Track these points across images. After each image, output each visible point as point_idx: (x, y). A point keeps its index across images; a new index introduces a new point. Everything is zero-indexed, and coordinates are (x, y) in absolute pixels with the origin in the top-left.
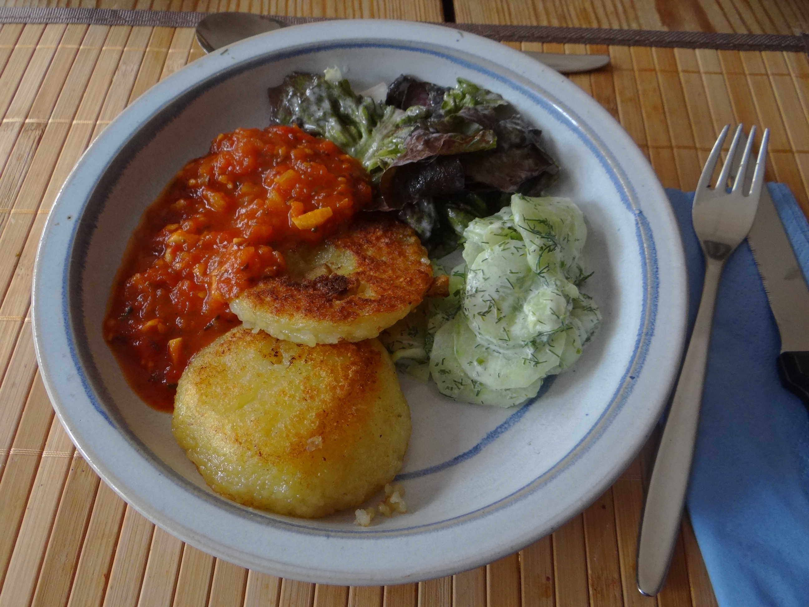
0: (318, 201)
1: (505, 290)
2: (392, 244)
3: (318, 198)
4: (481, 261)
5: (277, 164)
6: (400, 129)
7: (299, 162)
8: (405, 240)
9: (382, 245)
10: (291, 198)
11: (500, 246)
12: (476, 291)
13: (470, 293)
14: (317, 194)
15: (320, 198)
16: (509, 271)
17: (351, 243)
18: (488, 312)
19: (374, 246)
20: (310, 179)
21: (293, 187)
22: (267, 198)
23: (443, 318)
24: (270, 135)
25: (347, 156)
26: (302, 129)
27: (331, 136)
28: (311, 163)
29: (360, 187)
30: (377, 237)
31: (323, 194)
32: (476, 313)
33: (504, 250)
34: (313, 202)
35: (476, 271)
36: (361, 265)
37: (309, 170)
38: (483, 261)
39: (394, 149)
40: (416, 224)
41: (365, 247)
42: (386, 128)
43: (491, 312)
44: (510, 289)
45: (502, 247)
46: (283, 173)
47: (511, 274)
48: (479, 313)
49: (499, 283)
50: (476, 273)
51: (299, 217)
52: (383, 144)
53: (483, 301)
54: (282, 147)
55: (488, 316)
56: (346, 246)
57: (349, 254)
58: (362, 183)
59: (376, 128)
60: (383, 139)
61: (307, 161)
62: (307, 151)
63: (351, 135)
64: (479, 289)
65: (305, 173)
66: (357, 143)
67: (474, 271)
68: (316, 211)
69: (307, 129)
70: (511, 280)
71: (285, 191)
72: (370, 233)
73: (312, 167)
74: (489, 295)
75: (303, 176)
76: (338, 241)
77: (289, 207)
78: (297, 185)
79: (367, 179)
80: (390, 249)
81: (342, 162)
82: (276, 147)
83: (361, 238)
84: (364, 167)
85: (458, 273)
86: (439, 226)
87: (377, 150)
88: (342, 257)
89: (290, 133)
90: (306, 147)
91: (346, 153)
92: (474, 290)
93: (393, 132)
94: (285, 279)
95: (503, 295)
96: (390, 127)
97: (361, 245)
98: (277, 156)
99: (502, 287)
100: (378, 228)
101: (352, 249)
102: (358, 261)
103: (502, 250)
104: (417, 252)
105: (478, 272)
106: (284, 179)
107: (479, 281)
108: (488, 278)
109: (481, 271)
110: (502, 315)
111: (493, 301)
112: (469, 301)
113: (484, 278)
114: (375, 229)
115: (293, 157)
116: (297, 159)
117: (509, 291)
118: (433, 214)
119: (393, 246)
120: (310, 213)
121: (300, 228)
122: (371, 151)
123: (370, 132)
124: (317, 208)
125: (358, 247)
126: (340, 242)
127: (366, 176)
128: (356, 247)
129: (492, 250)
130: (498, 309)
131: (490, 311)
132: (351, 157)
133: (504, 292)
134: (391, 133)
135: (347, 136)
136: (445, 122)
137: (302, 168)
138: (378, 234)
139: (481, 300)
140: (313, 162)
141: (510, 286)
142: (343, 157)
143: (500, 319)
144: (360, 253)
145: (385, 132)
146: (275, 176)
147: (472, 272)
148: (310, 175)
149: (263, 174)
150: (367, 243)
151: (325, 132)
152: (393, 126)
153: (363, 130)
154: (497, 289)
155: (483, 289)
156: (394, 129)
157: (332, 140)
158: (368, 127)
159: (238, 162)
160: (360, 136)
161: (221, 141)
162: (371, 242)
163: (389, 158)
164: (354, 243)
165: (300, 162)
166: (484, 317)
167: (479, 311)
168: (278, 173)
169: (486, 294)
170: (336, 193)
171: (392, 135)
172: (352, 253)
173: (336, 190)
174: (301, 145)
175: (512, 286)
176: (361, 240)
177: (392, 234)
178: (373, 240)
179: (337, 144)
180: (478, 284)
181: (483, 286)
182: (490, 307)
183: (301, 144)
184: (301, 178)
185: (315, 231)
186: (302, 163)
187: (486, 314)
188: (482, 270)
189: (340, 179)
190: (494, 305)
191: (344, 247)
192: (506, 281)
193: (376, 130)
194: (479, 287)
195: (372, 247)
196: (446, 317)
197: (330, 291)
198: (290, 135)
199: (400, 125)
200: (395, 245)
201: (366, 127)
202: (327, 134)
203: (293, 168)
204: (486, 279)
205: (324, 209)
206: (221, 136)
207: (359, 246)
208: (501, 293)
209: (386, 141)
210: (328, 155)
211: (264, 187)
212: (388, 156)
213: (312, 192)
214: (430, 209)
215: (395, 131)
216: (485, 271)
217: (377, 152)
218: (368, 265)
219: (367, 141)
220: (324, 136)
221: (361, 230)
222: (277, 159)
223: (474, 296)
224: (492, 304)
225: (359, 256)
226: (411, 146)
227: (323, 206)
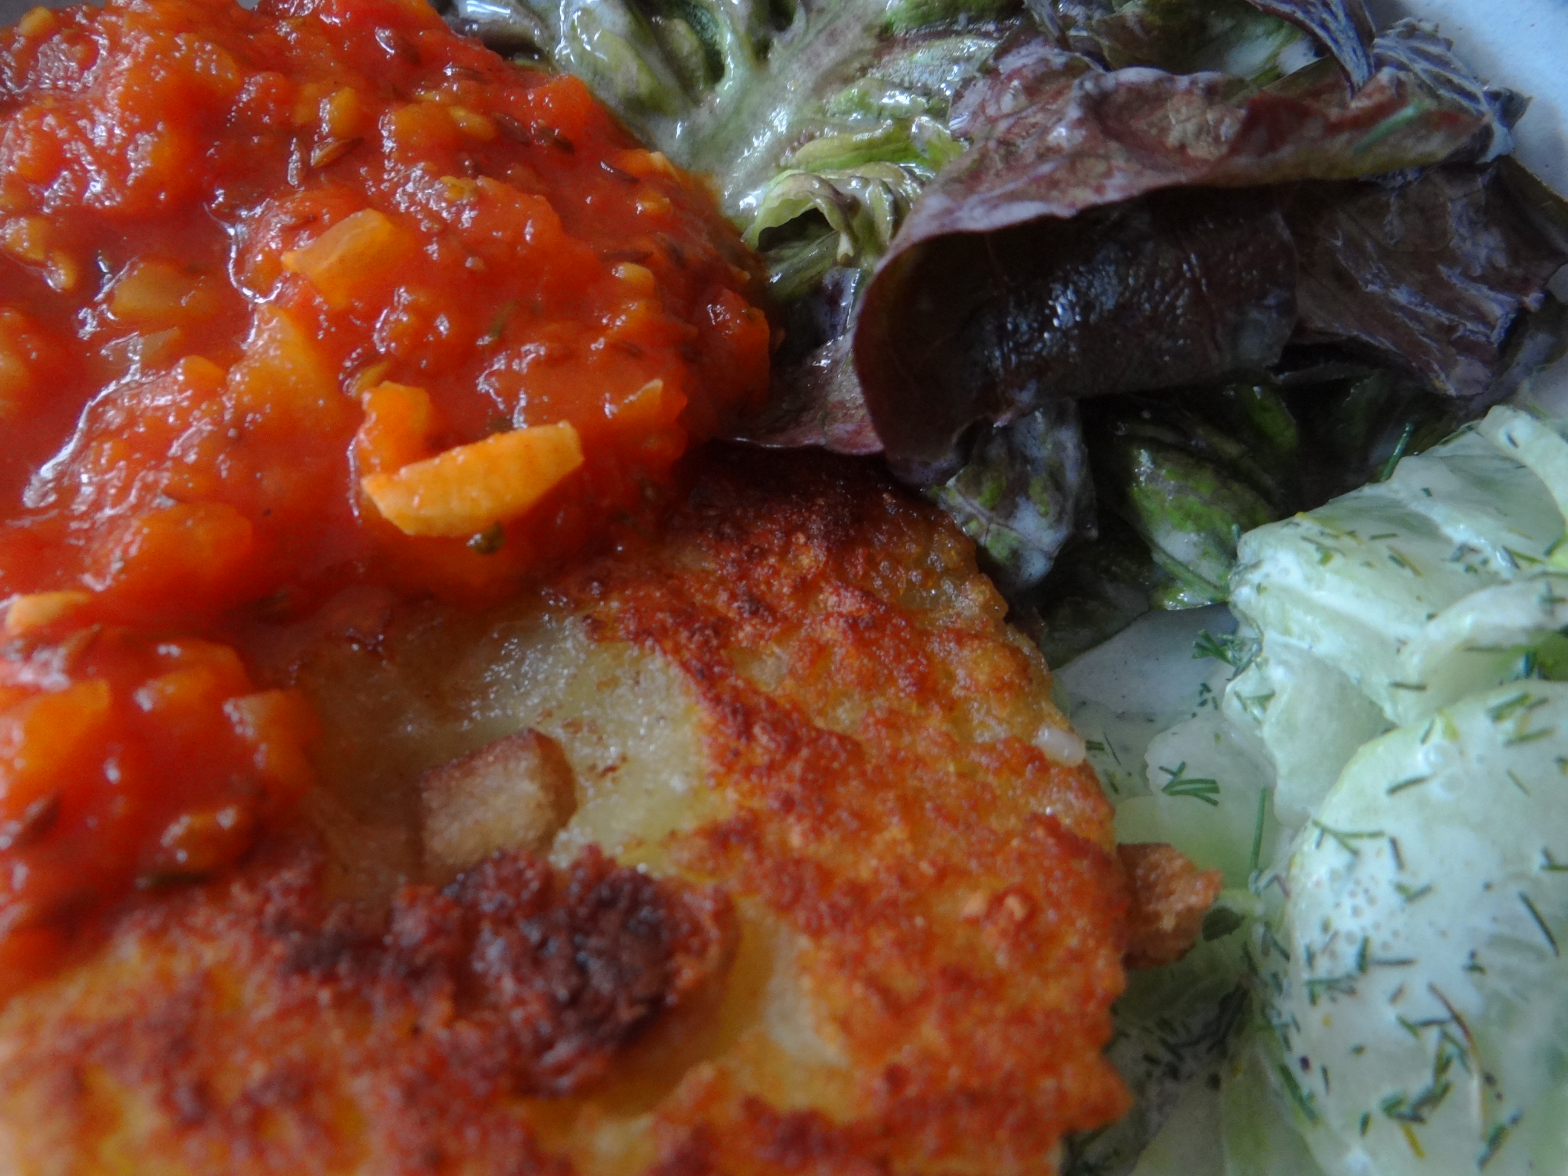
0: (510, 385)
1: (1513, 960)
2: (877, 624)
3: (509, 366)
4: (1385, 784)
5: (308, 174)
6: (897, 50)
7: (417, 173)
8: (935, 599)
9: (830, 632)
10: (370, 358)
11: (1498, 715)
12: (1364, 961)
13: (1323, 968)
14: (505, 343)
15: (521, 366)
16: (1537, 861)
17: (675, 612)
18: (1434, 1097)
19: (790, 627)
20: (469, 263)
21: (381, 299)
22: (239, 357)
23: (1150, 1059)
24: (284, 28)
25: (656, 158)
26: (447, 19)
27: (582, 55)
28: (481, 182)
29: (718, 312)
30: (804, 579)
31: (534, 350)
32: (1374, 1105)
33: (1521, 739)
34: (483, 386)
35: (1355, 843)
36: (729, 768)
37: (467, 216)
38: (1394, 790)
39: (887, 139)
40: (990, 520)
41: (744, 634)
42: (833, 38)
43: (1450, 1095)
44: (1540, 956)
45: (1508, 726)
46: (333, 222)
47: (1547, 878)
48: (1392, 1108)
49: (1483, 923)
50: (1355, 853)
51: (403, 471)
52: (822, 111)
53: (1404, 1023)
54: (337, 86)
55: (1437, 1119)
56: (649, 633)
57: (661, 679)
58: (727, 293)
59: (788, 36)
60: (819, 89)
61: (459, 172)
62: (465, 118)
63: (671, 59)
64: (1376, 951)
65: (447, 231)
66: (697, 102)
67: (1344, 839)
68: (496, 444)
69: (469, 21)
70: (1541, 908)
71: (339, 318)
72: (764, 554)
73: (481, 201)
74: (1433, 989)
75: (433, 248)
76: (604, 596)
77: (354, 415)
78: (403, 295)
79: (747, 275)
80: (872, 656)
81: (633, 182)
82: (309, 90)
83: (722, 581)
84: (730, 213)
85: (1186, 775)
86: (1094, 533)
87: (796, 139)
88: (622, 691)
89: (384, 27)
90: (458, 100)
91: (651, 147)
92: (1348, 955)
93: (865, 60)
94: (287, 890)
95: (1504, 987)
96: (853, 37)
97: (722, 627)
98: (307, 134)
99: (1498, 941)
100: (803, 528)
101: (677, 650)
102: (713, 730)
103: (1510, 743)
104: (1009, 686)
105: (1367, 846)
106: (333, 258)
107: (1372, 901)
108: (1425, 891)
109: (1384, 844)
110: (1505, 1113)
111: (1454, 1030)
112: (1327, 1022)
113: (1400, 888)
114: (789, 533)
115: (389, 145)
116: (408, 154)
117: (1533, 969)
118: (1073, 477)
119: (887, 642)
120: (460, 455)
121: (408, 530)
122: (761, 143)
123: (761, 51)
124: (504, 425)
125: (707, 642)
126: (615, 605)
127: (741, 256)
128: (697, 637)
129: (1452, 733)
130: (1489, 1079)
131: (1446, 1089)
132: (671, 161)
133: (1507, 973)
134: (856, 65)
135: (654, 59)
136: (1131, 23)
137: (433, 205)
138: (806, 561)
139: (1389, 1014)
140: (487, 175)
141: (1539, 938)
142: (635, 161)
143: (1496, 1139)
144: (723, 677)
145: (830, 56)
146: (289, 234)
147: (1330, 843)
148: (474, 244)
149: (234, 220)
150: (754, 613)
151: (554, 39)
152: (867, 29)
153: (727, 39)
154: (1473, 955)
155: (1400, 950)
156: (870, 43)
157: (585, 76)
158: (750, 30)
159: (100, 156)
160: (715, 70)
161: (37, 40)
162: (772, 610)
163: (865, 182)
164: (687, 616)
165: (425, 171)
166: (1415, 1127)
167: (1388, 1090)
168: (309, 223)
169: (1417, 981)
170: (599, 345)
171: (864, 71)
172: (675, 671)
173: (603, 330)
174: (436, 86)
175: (1552, 940)
176: (723, 596)
177: (871, 563)
178: (780, 596)
179: (610, 97)
180: (1368, 917)
181: (1396, 934)
182: (1442, 1065)
183: (437, 81)
184: (426, 257)
185: (490, 547)
186: (436, 175)
187: (1425, 1112)
188: (1394, 843)
189: (623, 271)
190: (1463, 1054)
191: (638, 637)
192: (1522, 909)
193: (786, 47)
194: (1377, 939)
195: (779, 640)
196: (1165, 1056)
197: (559, 1027)
198: (382, 36)
199: (899, 31)
200: (896, 634)
201: (742, 28)
202: (562, 50)
203: (384, 205)
204: (1411, 895)
205: (539, 431)
206: (34, 20)
207: (717, 633)
208: (1494, 981)
209: (837, 99)
210: (565, 146)
211: (236, 294)
212: (861, 171)
213: (481, 335)
214: (1059, 447)
215: (878, 54)
216: (1411, 846)
217: (794, 150)
218: (772, 768)
219: (743, 93)
220: (546, 58)
221: (721, 536)
222: (307, 147)
223: (1352, 992)
224: (1450, 1049)
225: (717, 700)
226: (1003, 126)
227: (536, 417)
